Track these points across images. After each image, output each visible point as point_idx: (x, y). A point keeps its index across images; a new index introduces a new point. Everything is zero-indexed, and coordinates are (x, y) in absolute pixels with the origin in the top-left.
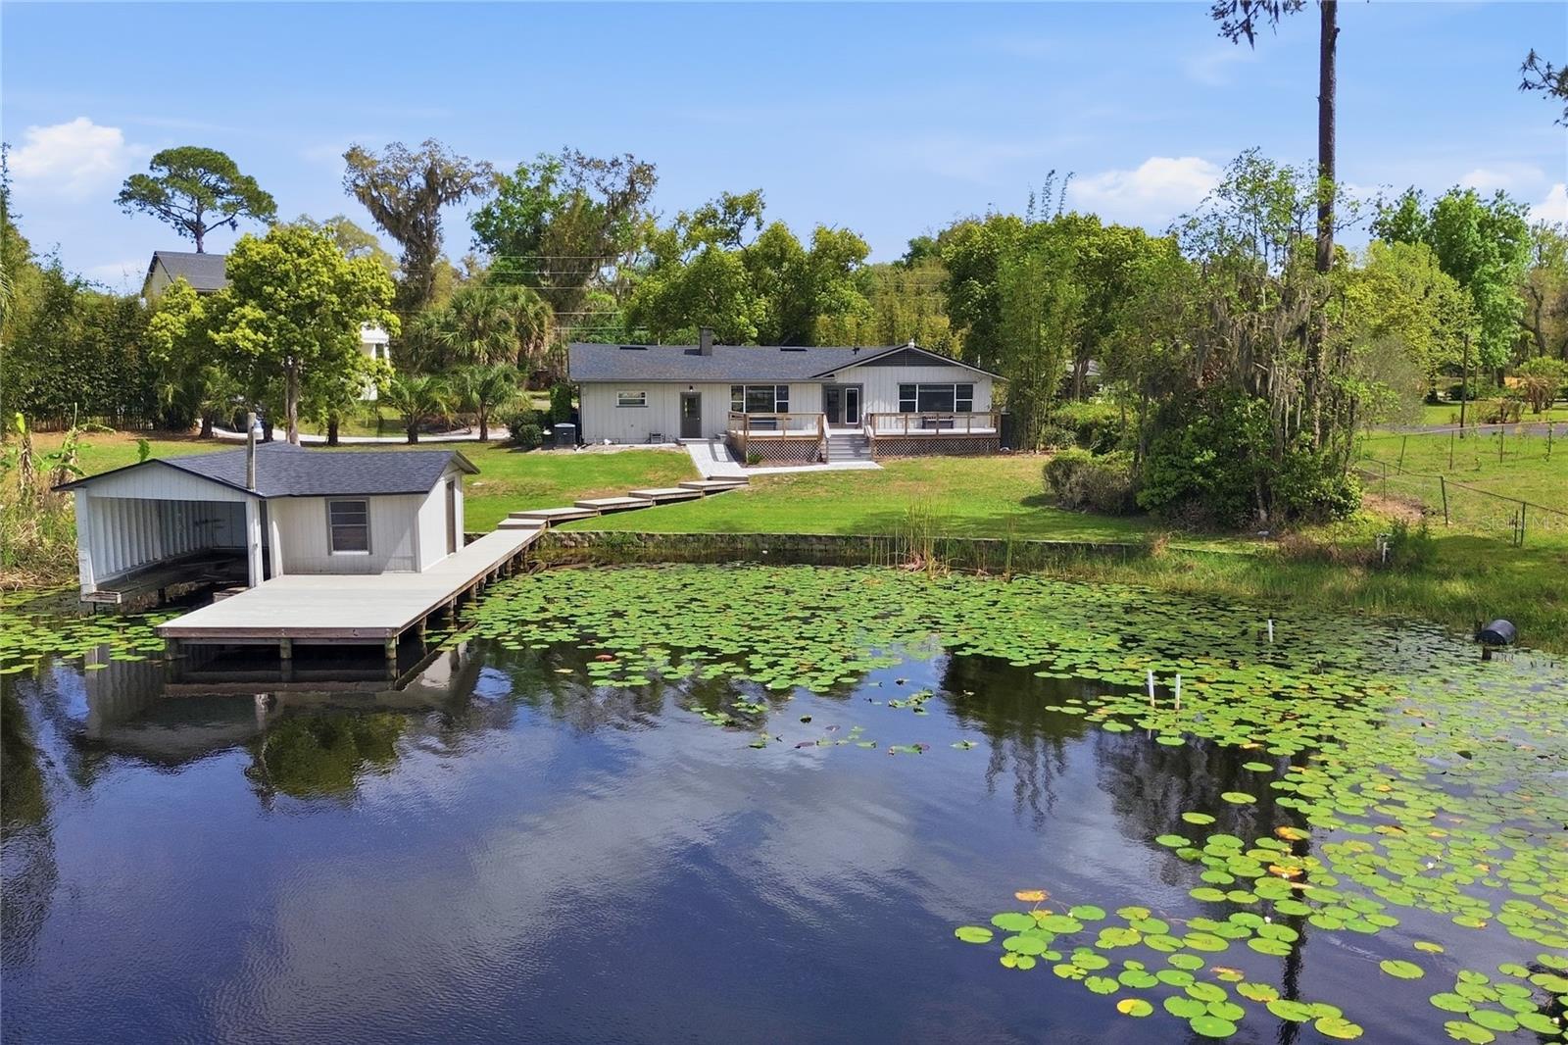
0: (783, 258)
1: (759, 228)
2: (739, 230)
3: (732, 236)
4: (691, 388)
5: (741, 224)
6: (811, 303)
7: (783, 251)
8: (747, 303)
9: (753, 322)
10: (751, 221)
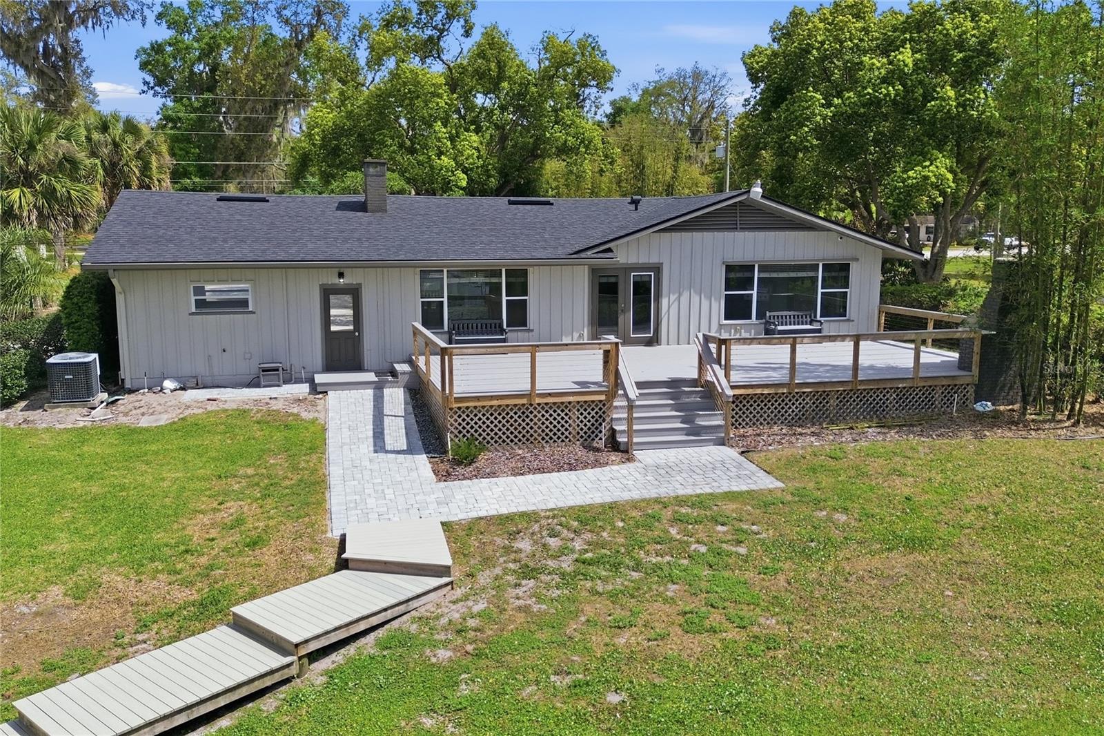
0: (501, 77)
1: (467, 34)
2: (439, 38)
3: (430, 48)
4: (341, 275)
5: (442, 31)
6: (539, 139)
7: (501, 66)
8: (452, 139)
9: (459, 165)
10: (457, 27)
